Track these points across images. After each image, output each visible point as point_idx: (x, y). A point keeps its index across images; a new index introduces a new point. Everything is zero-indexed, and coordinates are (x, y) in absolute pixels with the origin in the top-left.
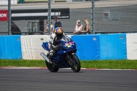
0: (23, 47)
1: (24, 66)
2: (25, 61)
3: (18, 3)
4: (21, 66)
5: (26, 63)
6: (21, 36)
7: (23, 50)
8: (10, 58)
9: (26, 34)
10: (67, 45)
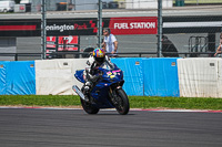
0: (180, 76)
1: (182, 107)
2: (184, 99)
3: (174, 5)
4: (177, 107)
5: (185, 102)
6: (179, 60)
7: (181, 82)
8: (160, 94)
9: (186, 55)
10: (109, 74)
